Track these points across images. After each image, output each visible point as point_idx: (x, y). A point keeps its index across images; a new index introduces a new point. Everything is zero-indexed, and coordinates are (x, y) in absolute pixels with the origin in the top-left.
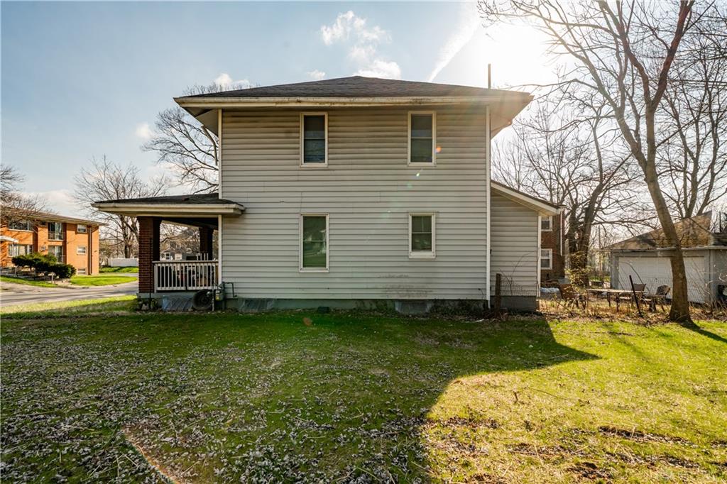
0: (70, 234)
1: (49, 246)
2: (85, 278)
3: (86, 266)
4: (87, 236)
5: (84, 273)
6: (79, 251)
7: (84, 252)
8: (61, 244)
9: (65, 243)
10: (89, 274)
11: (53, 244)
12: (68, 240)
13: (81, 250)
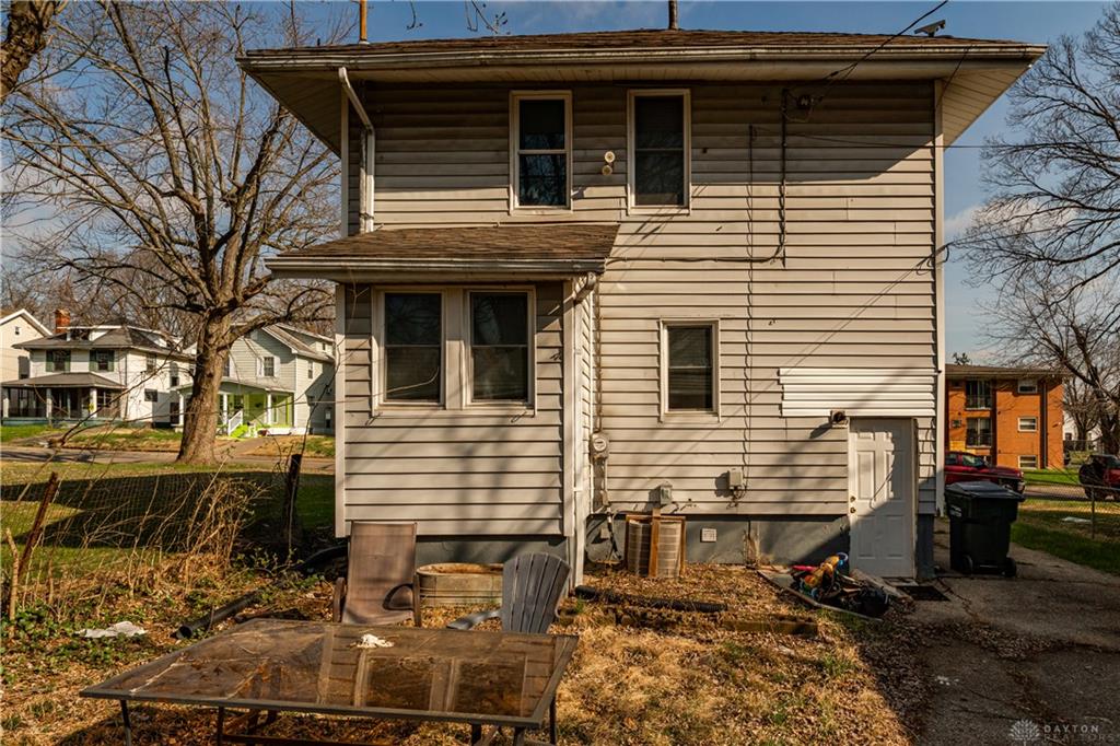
0: (1003, 397)
1: (968, 419)
2: (1035, 473)
3: (1037, 452)
4: (1038, 398)
5: (1033, 465)
6: (1022, 427)
7: (1033, 427)
8: (987, 414)
9: (994, 413)
10: (1043, 467)
11: (976, 415)
12: (998, 408)
13: (1027, 423)
